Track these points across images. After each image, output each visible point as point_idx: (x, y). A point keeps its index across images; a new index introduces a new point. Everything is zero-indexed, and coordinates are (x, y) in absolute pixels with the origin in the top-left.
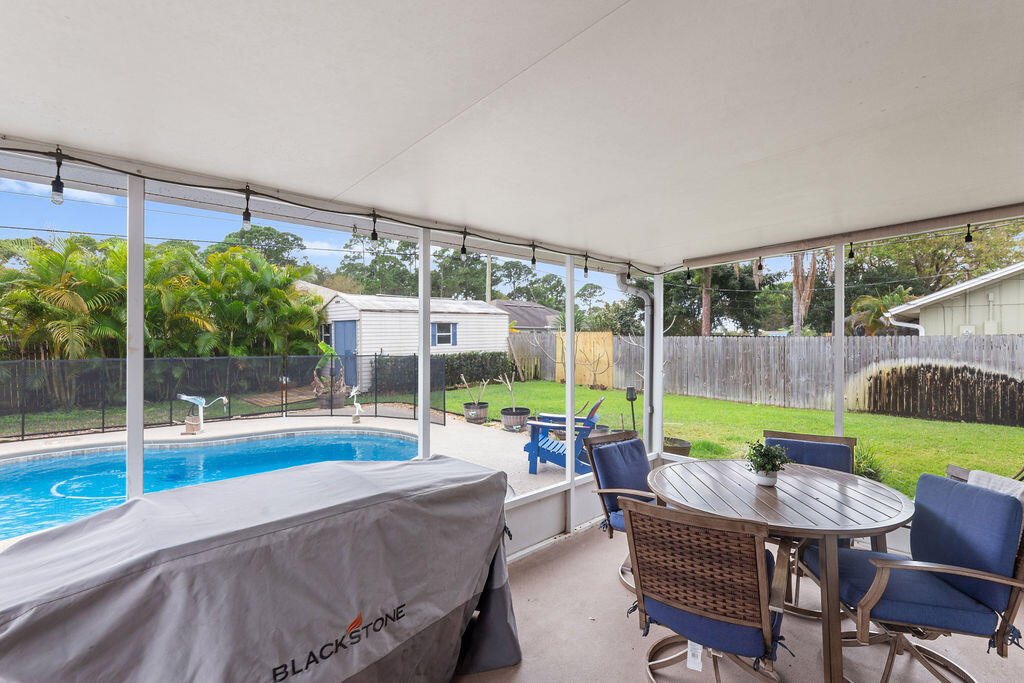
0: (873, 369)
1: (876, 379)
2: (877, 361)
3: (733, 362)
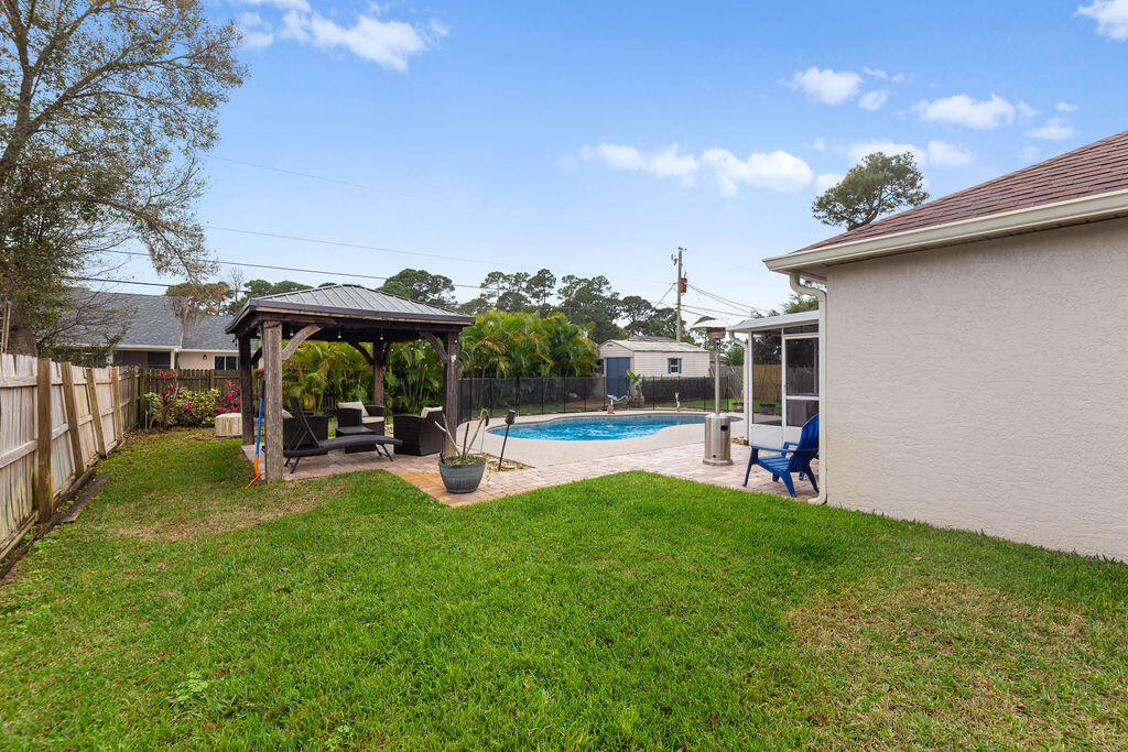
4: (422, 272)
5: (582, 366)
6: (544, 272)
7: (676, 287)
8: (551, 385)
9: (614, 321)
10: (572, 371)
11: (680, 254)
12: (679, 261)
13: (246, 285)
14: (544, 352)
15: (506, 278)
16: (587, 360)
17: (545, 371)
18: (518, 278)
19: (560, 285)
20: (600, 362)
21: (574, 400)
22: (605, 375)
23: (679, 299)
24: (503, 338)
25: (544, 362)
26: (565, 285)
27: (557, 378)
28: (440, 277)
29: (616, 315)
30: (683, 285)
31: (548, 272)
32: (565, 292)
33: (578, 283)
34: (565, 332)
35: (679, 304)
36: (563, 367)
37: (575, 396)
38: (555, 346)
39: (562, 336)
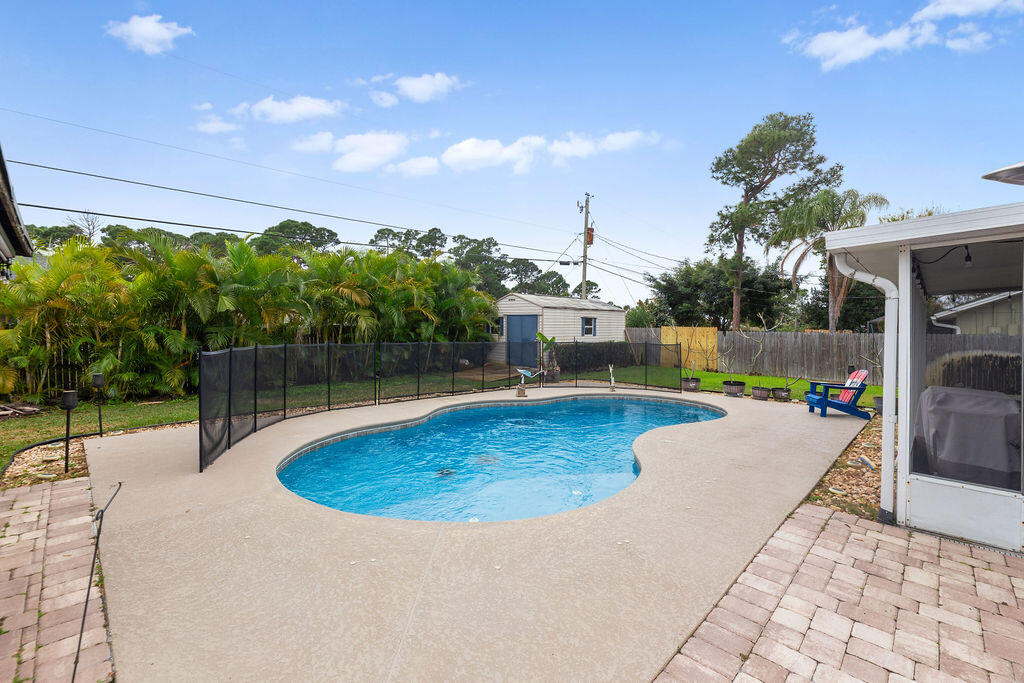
0: (947, 358)
1: (949, 365)
2: (950, 352)
3: (828, 352)
4: (305, 224)
5: (475, 325)
6: (435, 231)
7: (582, 238)
8: (436, 350)
9: (503, 282)
10: (463, 330)
11: (587, 201)
12: (585, 209)
13: (103, 231)
14: (425, 304)
15: (396, 235)
16: (482, 317)
17: (426, 331)
18: (409, 235)
19: (450, 244)
20: (499, 321)
21: (465, 368)
22: (504, 339)
23: (585, 252)
24: (366, 286)
25: (427, 319)
26: (456, 245)
27: (442, 341)
28: (324, 229)
29: (505, 277)
30: (589, 236)
31: (439, 231)
32: (455, 251)
33: (468, 244)
34: (454, 281)
35: (585, 256)
36: (451, 326)
37: (467, 362)
38: (441, 298)
39: (451, 285)
